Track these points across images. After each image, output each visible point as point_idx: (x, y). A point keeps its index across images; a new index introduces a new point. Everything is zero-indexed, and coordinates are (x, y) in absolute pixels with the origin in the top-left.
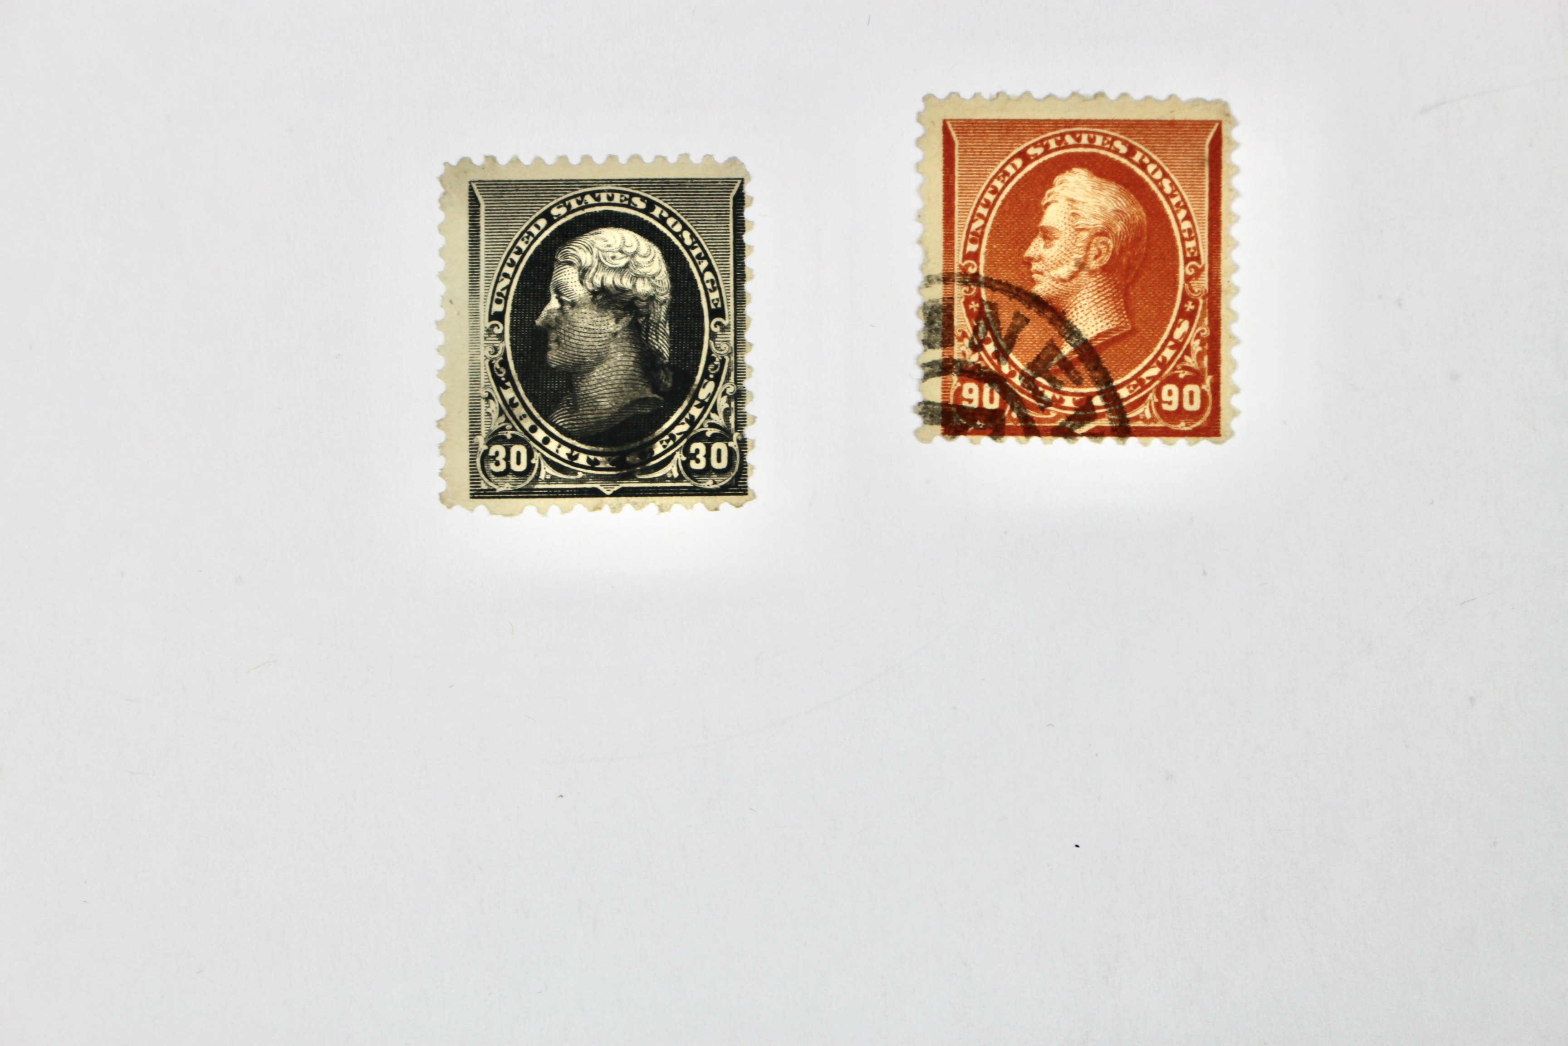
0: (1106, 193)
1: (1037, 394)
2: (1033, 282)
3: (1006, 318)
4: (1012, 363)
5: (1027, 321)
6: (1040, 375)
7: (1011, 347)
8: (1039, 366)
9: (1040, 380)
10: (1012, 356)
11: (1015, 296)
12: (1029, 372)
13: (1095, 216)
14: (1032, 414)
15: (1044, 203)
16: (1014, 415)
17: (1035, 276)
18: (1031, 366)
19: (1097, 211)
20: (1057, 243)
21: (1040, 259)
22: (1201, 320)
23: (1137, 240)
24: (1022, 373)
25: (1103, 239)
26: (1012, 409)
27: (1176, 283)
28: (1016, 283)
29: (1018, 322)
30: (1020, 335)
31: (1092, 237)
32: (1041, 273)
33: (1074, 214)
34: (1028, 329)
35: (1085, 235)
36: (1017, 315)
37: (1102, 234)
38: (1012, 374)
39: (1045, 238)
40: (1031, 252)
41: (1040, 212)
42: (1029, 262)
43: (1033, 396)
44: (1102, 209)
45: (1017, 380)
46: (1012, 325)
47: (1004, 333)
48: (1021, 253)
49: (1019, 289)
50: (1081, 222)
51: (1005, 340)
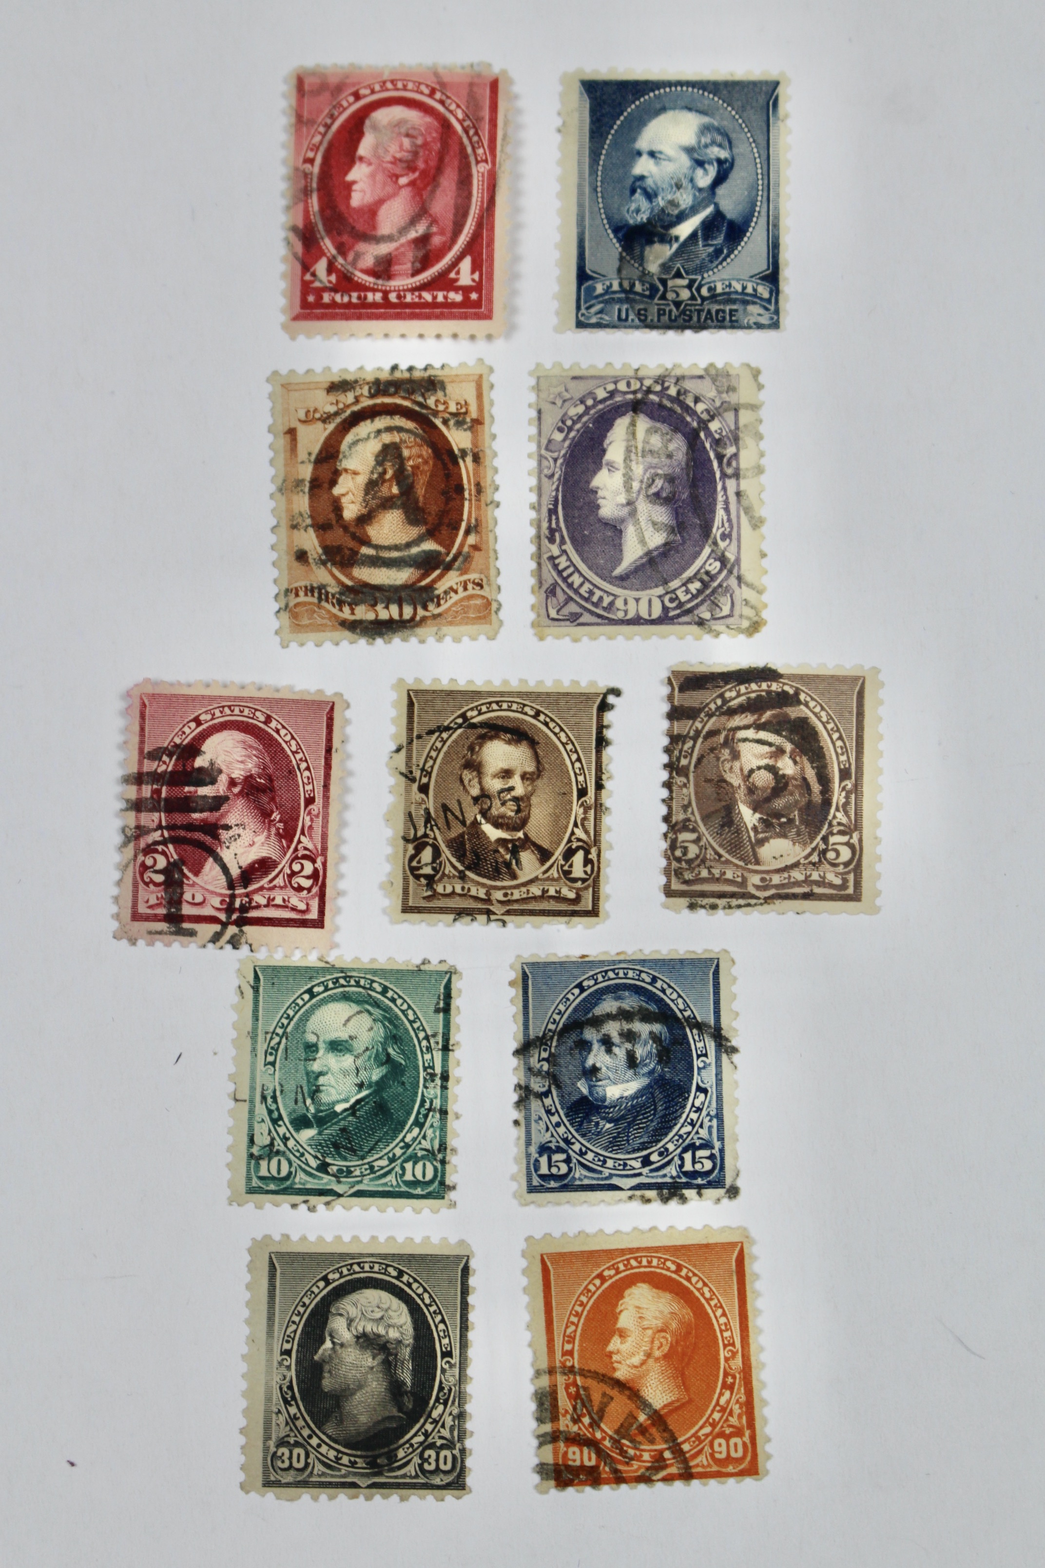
0: (663, 1300)
1: (623, 1453)
2: (614, 1369)
3: (596, 1397)
4: (603, 1431)
5: (612, 1398)
6: (624, 1438)
7: (601, 1418)
8: (622, 1431)
9: (624, 1441)
10: (603, 1425)
11: (602, 1381)
12: (616, 1436)
13: (656, 1318)
14: (620, 1467)
15: (618, 1310)
16: (607, 1469)
17: (615, 1365)
18: (617, 1432)
19: (657, 1314)
20: (629, 1339)
21: (618, 1352)
22: (739, 1389)
23: (688, 1333)
24: (611, 1437)
25: (663, 1334)
26: (605, 1464)
27: (719, 1363)
28: (602, 1371)
29: (605, 1400)
30: (607, 1410)
31: (654, 1334)
32: (619, 1362)
33: (640, 1318)
34: (613, 1405)
35: (649, 1332)
36: (604, 1395)
37: (662, 1330)
38: (604, 1439)
39: (621, 1336)
40: (611, 1347)
41: (616, 1318)
42: (610, 1355)
43: (621, 1454)
44: (661, 1312)
45: (607, 1443)
46: (601, 1402)
47: (595, 1409)
48: (604, 1349)
49: (604, 1376)
50: (646, 1323)
51: (597, 1413)
